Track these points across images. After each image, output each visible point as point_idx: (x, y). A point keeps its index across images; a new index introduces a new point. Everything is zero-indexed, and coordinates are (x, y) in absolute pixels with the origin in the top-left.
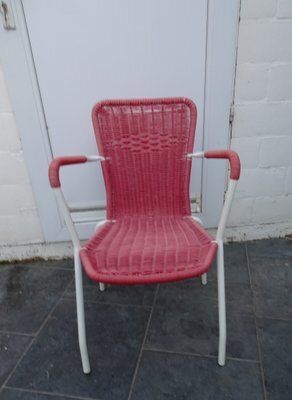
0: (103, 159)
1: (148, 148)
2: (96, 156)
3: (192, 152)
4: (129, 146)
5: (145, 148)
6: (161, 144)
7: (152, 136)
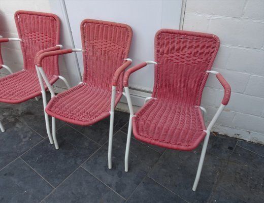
0: (157, 64)
1: (183, 62)
2: (153, 61)
3: (210, 70)
4: (173, 58)
5: (181, 62)
6: (192, 61)
7: (187, 55)
